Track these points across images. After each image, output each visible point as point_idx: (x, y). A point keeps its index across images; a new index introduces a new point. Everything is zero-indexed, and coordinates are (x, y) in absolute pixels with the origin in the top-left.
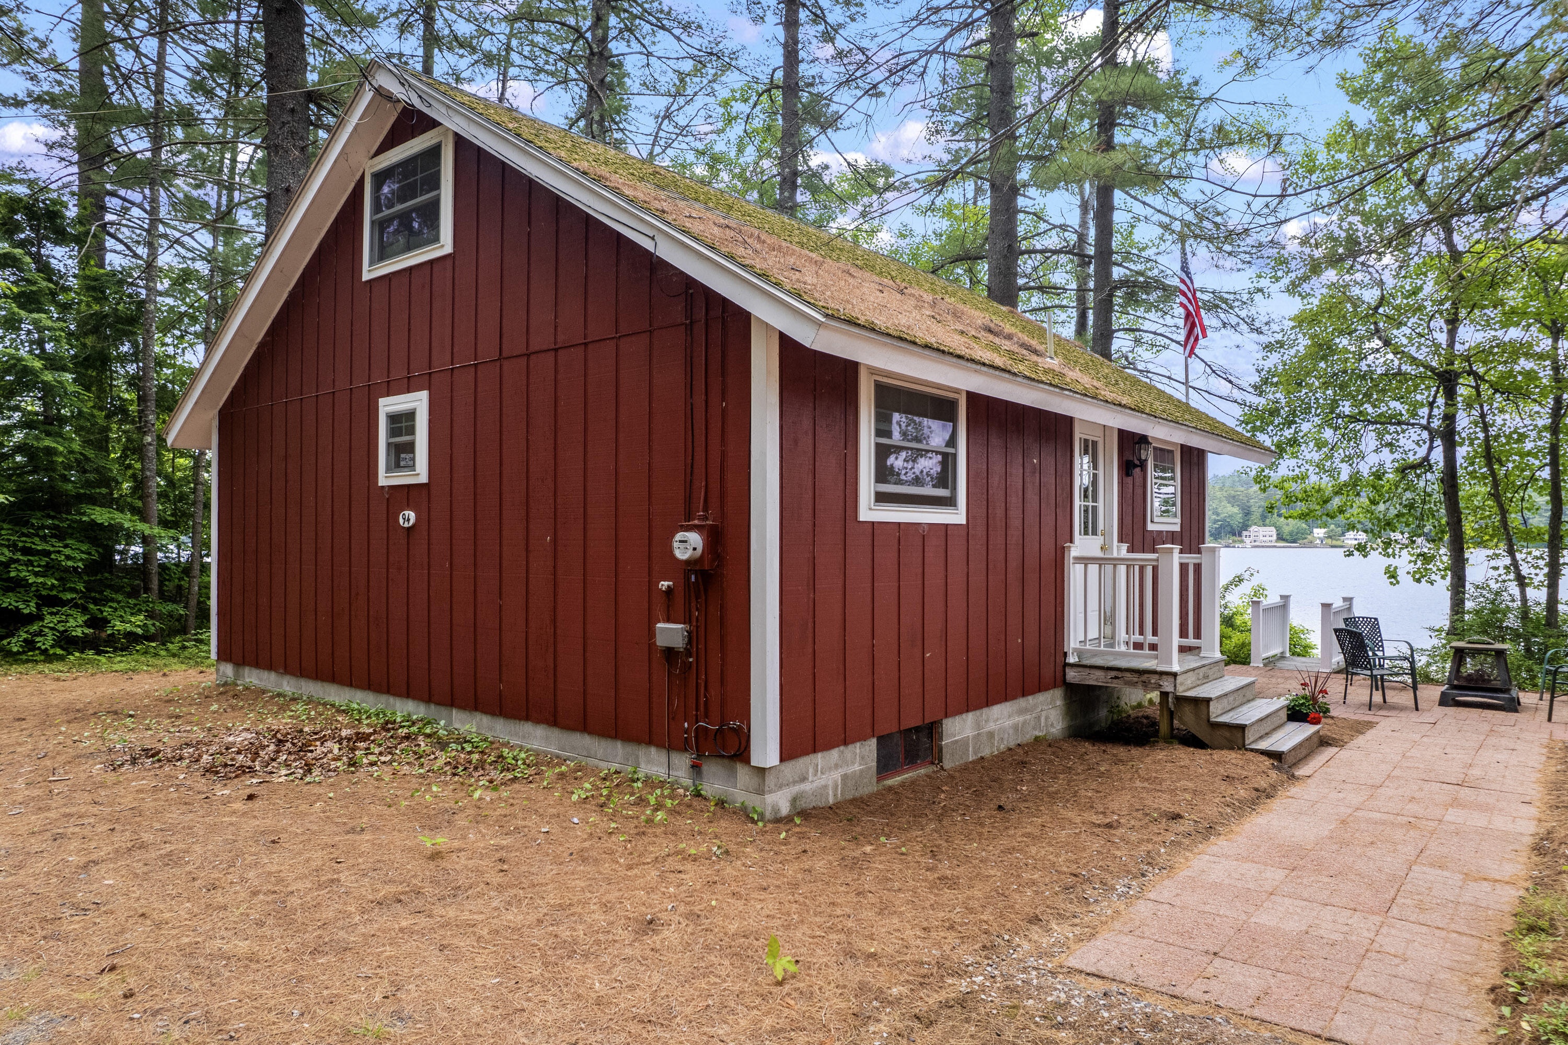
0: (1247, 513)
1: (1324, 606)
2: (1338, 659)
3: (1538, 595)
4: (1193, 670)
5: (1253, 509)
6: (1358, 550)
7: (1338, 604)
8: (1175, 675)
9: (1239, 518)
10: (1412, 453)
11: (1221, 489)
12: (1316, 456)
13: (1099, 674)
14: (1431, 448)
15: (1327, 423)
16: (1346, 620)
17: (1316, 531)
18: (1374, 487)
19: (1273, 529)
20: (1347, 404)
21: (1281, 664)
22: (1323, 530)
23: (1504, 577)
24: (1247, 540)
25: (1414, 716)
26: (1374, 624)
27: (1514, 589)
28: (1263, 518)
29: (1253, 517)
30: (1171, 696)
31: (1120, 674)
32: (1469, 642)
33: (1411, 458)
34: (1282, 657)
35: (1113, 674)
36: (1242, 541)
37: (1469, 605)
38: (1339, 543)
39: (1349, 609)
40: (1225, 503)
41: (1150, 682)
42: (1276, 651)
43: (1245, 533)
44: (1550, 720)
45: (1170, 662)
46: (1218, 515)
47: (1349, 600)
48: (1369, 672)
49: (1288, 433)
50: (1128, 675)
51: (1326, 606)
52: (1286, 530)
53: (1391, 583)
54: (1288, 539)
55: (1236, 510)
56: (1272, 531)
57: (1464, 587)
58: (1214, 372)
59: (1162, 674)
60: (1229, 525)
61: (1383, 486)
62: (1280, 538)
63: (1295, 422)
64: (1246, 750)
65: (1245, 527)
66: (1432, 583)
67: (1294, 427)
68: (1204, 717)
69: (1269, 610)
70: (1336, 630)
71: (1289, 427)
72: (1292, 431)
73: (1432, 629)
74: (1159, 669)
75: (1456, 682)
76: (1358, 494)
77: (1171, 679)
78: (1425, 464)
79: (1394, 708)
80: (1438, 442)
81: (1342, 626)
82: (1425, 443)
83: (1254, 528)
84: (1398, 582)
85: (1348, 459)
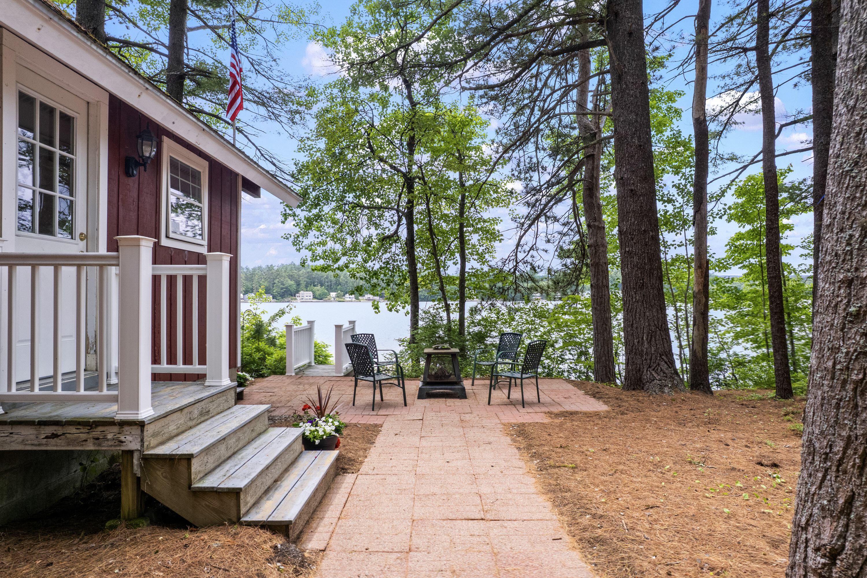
0: (298, 284)
1: (337, 326)
2: (347, 364)
3: (455, 316)
4: (181, 409)
5: (302, 282)
6: (357, 290)
7: (346, 326)
8: (141, 425)
9: (294, 287)
10: (387, 229)
11: (285, 271)
12: (331, 231)
13: (28, 432)
14: (399, 226)
15: (339, 208)
16: (353, 336)
17: (331, 293)
18: (366, 251)
19: (311, 292)
20: (351, 195)
21: (309, 372)
22: (335, 293)
23: (437, 306)
24: (298, 298)
25: (404, 411)
26: (371, 338)
27: (444, 315)
28: (306, 287)
29: (301, 287)
30: (136, 456)
31: (59, 430)
32: (435, 349)
33: (387, 233)
34: (309, 366)
35: (49, 430)
36: (296, 299)
37: (421, 323)
38: (342, 300)
39: (353, 329)
40: (287, 279)
41: (105, 438)
42: (305, 362)
43: (297, 295)
44: (489, 404)
45: (136, 406)
46: (284, 285)
47: (352, 323)
48: (372, 379)
49: (315, 211)
50: (72, 430)
51: (338, 327)
52: (318, 293)
53: (376, 312)
54: (319, 298)
55: (293, 282)
56: (310, 294)
57: (418, 312)
58: (262, 155)
59: (123, 424)
60: (289, 290)
61: (371, 251)
62: (315, 297)
63: (319, 205)
64: (241, 524)
65: (297, 292)
66: (397, 311)
67: (318, 208)
68: (184, 482)
69: (298, 332)
70: (347, 345)
71: (316, 208)
72: (317, 210)
73: (399, 340)
74: (120, 417)
75: (428, 380)
76: (357, 256)
77: (136, 431)
78: (394, 237)
79: (389, 406)
80: (404, 218)
81: (350, 341)
82: (395, 223)
83: (301, 292)
84: (379, 311)
85: (351, 233)
